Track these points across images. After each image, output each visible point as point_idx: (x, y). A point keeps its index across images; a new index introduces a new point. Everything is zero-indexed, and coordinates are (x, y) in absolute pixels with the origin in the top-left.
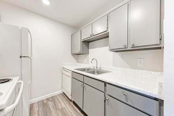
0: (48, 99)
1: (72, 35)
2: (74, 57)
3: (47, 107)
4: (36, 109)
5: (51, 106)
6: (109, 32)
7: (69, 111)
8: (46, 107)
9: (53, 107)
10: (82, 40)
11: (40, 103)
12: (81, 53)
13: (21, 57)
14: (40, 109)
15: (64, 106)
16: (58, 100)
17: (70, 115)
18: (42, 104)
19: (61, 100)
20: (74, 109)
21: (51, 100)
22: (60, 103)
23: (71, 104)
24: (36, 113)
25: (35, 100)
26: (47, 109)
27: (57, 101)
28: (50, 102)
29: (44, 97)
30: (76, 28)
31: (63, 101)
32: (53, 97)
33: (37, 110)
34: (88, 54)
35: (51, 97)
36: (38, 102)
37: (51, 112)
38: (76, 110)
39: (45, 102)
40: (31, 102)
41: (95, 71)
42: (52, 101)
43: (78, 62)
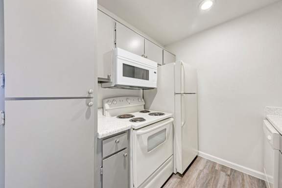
0: (224, 168)
3: (215, 178)
4: (199, 166)
8: (214, 176)
11: (209, 164)
13: (175, 94)
14: (205, 170)
18: (211, 166)
24: (198, 171)
26: (213, 179)
27: (238, 183)
28: (224, 173)
29: (220, 160)
32: (235, 171)
33: (201, 169)
35: (232, 170)
36: (208, 161)
39: (217, 168)
40: (199, 153)
42: (229, 175)
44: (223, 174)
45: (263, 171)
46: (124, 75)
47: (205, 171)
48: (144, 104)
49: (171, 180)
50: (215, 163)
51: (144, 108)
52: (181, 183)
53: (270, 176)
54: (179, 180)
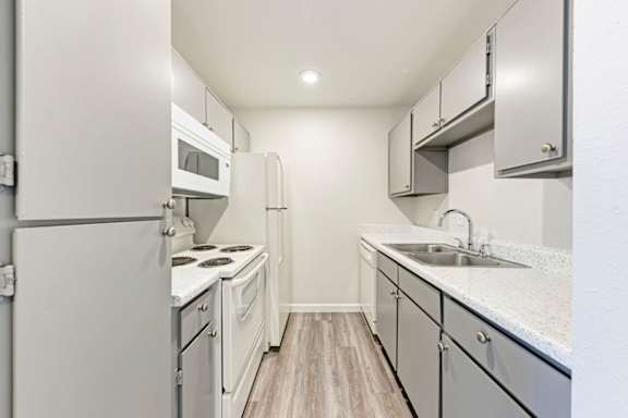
0: (324, 315)
1: (389, 134)
2: (398, 206)
4: (297, 325)
5: (326, 334)
6: (494, 102)
7: (364, 363)
8: (316, 330)
9: (330, 336)
10: (415, 148)
11: (306, 318)
12: (412, 192)
13: (267, 209)
15: (354, 343)
16: (346, 326)
17: (363, 371)
18: (310, 319)
19: (351, 329)
20: (380, 364)
21: (330, 319)
22: (349, 335)
23: (374, 347)
24: (297, 333)
25: (299, 307)
26: (317, 335)
27: (342, 325)
28: (327, 322)
29: (317, 307)
30: (403, 106)
31: (356, 331)
32: (336, 313)
33: (299, 328)
34: (446, 191)
35: (332, 314)
36: (305, 314)
37: (323, 343)
38: (383, 370)
39: (317, 318)
40: (291, 308)
41: (455, 256)
42: (331, 322)
43: (415, 224)
44: (325, 323)
45: (359, 301)
46: (180, 167)
47: (305, 329)
48: (194, 231)
49: (264, 364)
50: (313, 314)
51: (195, 242)
52: (279, 362)
53: (368, 305)
54: (275, 358)
